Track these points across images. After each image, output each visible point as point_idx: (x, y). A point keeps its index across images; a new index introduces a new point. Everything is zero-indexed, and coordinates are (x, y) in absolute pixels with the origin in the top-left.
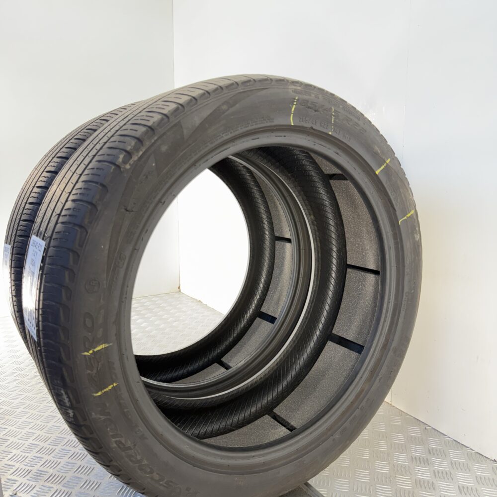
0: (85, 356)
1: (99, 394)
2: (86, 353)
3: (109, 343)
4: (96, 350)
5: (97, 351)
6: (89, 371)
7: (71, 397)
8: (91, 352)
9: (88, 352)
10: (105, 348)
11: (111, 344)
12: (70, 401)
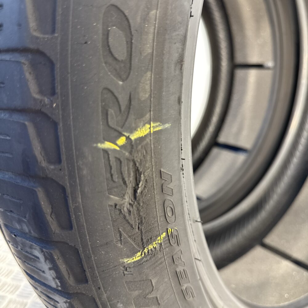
0: (106, 152)
1: (138, 257)
2: (108, 145)
3: (163, 122)
4: (133, 137)
5: (136, 140)
6: (115, 199)
7: (63, 267)
8: (122, 141)
9: (114, 142)
10: (155, 133)
11: (167, 125)
12: (59, 276)
